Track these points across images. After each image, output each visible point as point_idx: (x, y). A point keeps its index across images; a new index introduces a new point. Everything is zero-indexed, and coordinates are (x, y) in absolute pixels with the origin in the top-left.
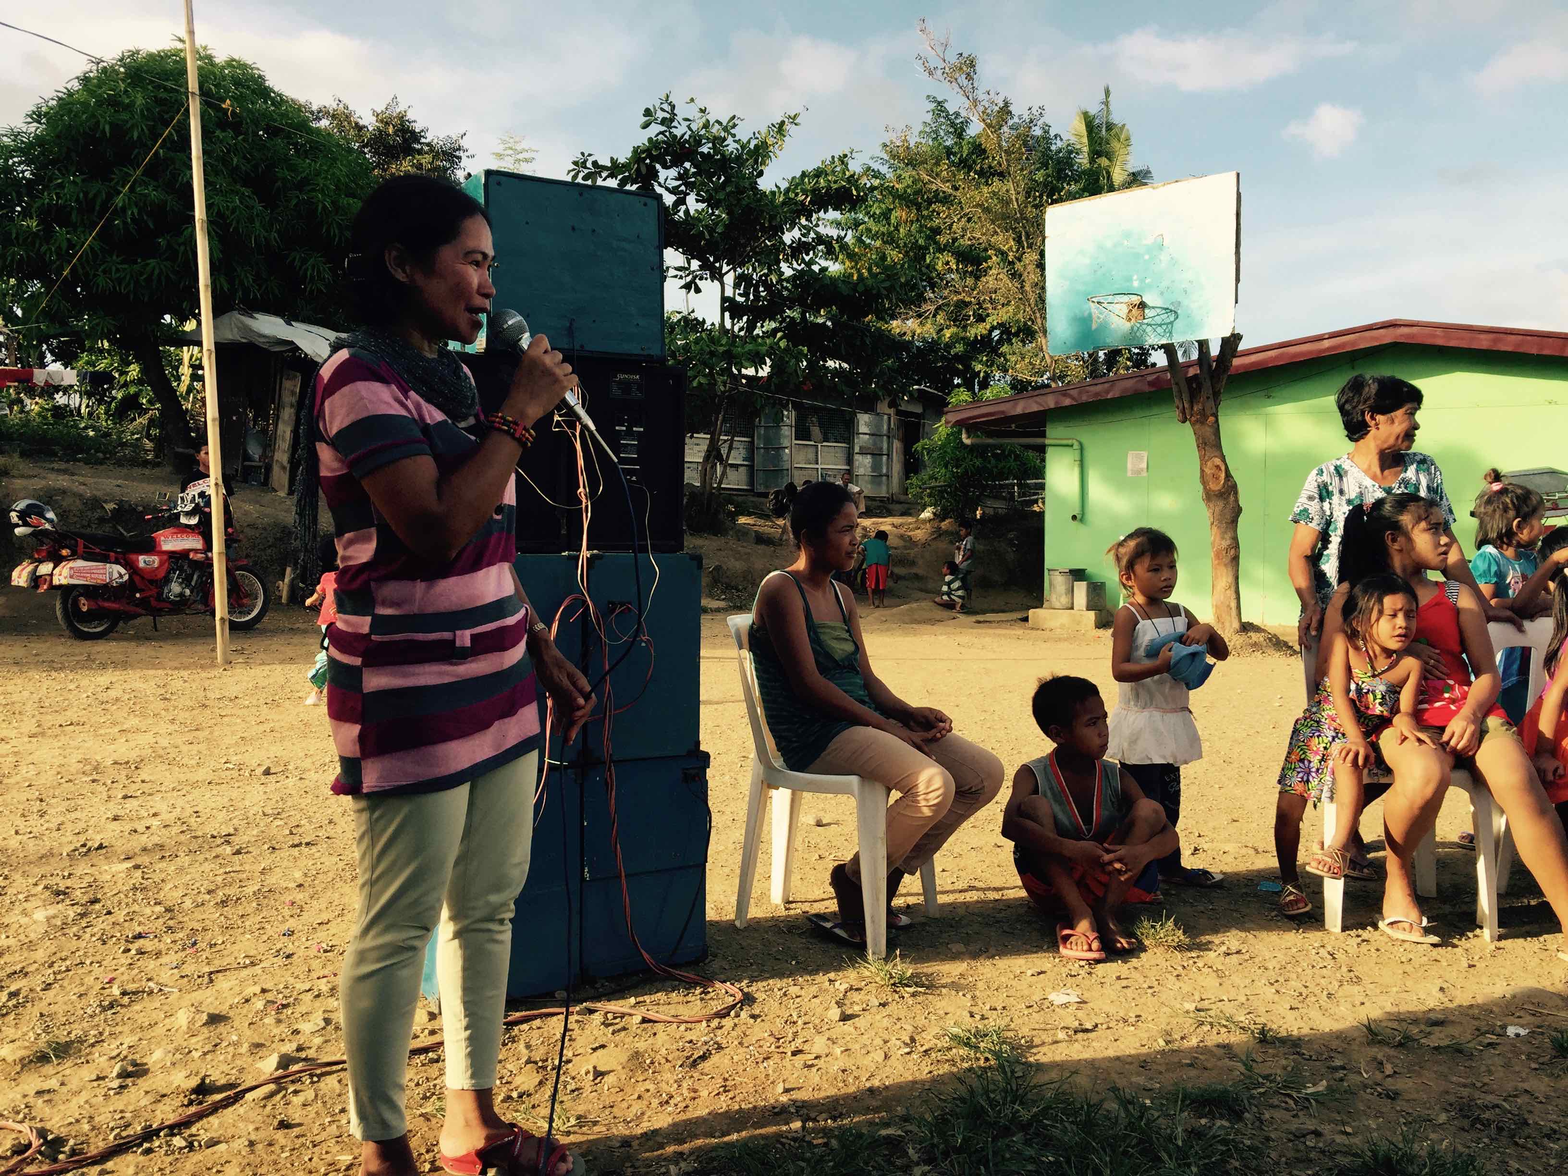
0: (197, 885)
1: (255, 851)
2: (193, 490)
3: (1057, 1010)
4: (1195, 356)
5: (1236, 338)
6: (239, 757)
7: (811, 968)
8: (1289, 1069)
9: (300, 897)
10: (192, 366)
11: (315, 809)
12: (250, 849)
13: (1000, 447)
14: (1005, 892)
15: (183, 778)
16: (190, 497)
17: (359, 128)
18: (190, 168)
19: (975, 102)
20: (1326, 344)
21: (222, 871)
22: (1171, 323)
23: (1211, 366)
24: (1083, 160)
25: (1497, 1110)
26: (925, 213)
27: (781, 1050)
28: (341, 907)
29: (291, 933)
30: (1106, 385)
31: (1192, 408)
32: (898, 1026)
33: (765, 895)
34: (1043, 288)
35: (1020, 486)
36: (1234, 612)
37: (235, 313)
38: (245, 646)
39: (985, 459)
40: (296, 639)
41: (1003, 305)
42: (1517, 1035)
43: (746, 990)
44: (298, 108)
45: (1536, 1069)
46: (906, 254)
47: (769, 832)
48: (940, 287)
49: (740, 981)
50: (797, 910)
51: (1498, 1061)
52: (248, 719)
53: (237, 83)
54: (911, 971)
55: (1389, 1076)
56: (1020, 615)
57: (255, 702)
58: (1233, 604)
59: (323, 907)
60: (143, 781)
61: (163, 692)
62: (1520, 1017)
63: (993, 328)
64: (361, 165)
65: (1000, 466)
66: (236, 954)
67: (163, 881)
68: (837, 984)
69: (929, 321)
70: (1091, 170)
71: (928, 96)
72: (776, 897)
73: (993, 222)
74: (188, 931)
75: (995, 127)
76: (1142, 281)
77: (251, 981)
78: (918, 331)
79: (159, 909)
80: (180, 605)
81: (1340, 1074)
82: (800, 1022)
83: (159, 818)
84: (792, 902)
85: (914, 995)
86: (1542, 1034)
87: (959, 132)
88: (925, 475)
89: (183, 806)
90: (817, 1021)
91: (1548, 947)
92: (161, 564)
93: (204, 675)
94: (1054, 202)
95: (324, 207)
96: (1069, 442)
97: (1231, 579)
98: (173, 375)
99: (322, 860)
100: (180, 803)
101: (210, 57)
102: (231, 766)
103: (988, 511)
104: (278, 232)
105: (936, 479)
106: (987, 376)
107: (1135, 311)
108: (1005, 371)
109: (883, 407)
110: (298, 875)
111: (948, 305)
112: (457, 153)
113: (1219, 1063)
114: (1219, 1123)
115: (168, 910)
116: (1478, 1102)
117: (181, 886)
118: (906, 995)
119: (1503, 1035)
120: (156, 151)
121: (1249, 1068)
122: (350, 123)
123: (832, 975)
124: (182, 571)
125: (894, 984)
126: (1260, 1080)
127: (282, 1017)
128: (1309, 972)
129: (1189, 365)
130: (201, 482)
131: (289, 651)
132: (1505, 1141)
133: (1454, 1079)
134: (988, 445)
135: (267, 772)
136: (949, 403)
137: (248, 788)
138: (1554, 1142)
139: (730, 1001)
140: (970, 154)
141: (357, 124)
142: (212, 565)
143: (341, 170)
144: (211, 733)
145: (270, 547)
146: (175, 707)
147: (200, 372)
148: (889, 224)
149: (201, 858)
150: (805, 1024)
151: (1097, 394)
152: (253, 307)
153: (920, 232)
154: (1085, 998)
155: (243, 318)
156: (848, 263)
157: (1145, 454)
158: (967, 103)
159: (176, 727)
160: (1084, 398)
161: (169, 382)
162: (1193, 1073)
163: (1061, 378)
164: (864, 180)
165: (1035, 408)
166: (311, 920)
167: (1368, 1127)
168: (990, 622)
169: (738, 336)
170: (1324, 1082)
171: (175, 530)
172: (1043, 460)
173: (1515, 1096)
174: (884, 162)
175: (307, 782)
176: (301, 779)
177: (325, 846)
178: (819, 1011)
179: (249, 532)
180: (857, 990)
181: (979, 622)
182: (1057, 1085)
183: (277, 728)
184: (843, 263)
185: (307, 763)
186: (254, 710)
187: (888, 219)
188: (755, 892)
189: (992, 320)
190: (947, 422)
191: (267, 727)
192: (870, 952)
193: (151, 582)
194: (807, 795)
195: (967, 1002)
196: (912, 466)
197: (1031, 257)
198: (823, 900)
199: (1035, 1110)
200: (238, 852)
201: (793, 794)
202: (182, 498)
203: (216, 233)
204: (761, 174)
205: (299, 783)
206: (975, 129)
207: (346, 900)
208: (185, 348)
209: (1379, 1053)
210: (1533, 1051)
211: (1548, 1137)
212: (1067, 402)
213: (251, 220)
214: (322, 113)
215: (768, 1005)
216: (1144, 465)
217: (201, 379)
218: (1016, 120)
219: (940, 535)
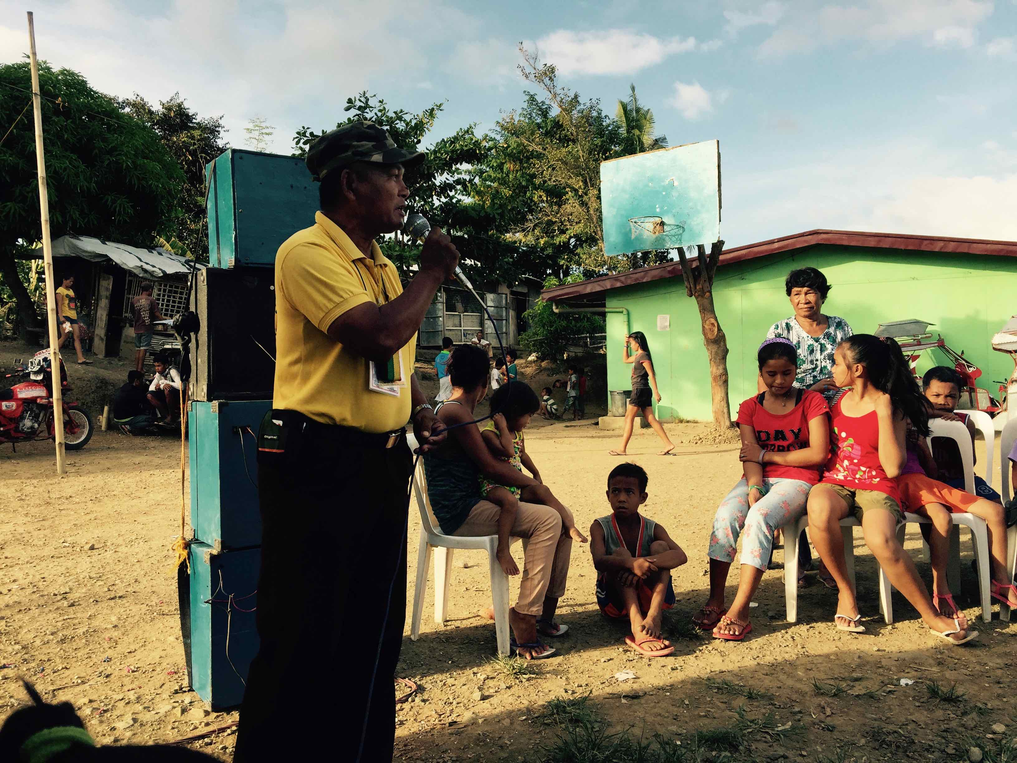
0: (44, 629)
1: (84, 604)
2: (39, 357)
3: (621, 684)
4: (695, 253)
5: (721, 243)
6: (73, 538)
7: (460, 666)
8: (767, 715)
9: (115, 634)
10: (37, 273)
11: (125, 572)
12: (81, 602)
13: (579, 313)
14: (587, 606)
15: (34, 554)
16: (37, 362)
17: (151, 113)
18: (34, 141)
19: (555, 95)
20: (776, 245)
21: (61, 618)
22: (681, 234)
23: (706, 261)
24: (623, 131)
25: (896, 735)
26: (525, 165)
27: (442, 722)
28: (144, 640)
29: (109, 660)
30: (642, 274)
31: (696, 288)
32: (519, 702)
33: (430, 617)
34: (601, 212)
35: (591, 338)
36: (726, 415)
37: (67, 237)
38: (76, 461)
39: (569, 321)
40: (112, 454)
41: (576, 223)
42: (907, 685)
43: (419, 683)
44: (110, 101)
45: (919, 706)
46: (514, 191)
47: (433, 574)
48: (536, 212)
49: (414, 677)
50: (452, 626)
51: (896, 702)
52: (79, 511)
53: (68, 84)
54: (526, 664)
55: (828, 716)
56: (593, 421)
57: (83, 499)
58: (725, 410)
59: (131, 640)
60: (6, 558)
61: (19, 494)
62: (908, 673)
63: (571, 237)
64: (151, 137)
65: (578, 325)
66: (71, 676)
67: (20, 627)
68: (479, 675)
69: (530, 233)
70: (628, 137)
71: (525, 92)
72: (438, 618)
73: (569, 171)
74: (38, 662)
75: (568, 111)
76: (661, 208)
77: (82, 695)
78: (523, 240)
79: (17, 647)
80: (32, 434)
81: (798, 717)
82: (455, 703)
83: (17, 583)
84: (448, 621)
85: (528, 680)
86: (922, 683)
87: (544, 113)
88: (530, 332)
89: (34, 574)
90: (466, 702)
91: (924, 626)
92: (18, 407)
93: (48, 482)
94: (606, 159)
95: (127, 165)
96: (621, 310)
97: (723, 395)
98: (25, 278)
99: (130, 608)
100: (32, 572)
101: (49, 69)
102: (67, 545)
103: (571, 354)
104: (96, 183)
105: (537, 335)
106: (568, 268)
107: (658, 227)
108: (580, 265)
109: (504, 289)
110: (114, 619)
111: (541, 223)
112: (217, 129)
113: (723, 714)
114: (723, 754)
115: (24, 648)
116: (884, 730)
117: (33, 631)
118: (524, 680)
119: (899, 685)
120: (12, 131)
121: (742, 716)
122: (144, 109)
123: (475, 669)
124: (32, 411)
125: (515, 673)
126: (749, 723)
127: (104, 719)
128: (778, 649)
129: (693, 260)
130: (44, 351)
131: (107, 464)
132: (900, 754)
133: (869, 716)
134: (569, 313)
135: (92, 548)
136: (544, 286)
137: (79, 560)
138: (931, 754)
139: (408, 691)
140: (552, 128)
141: (149, 110)
142: (52, 407)
143: (138, 142)
144: (53, 522)
145: (93, 392)
146: (28, 505)
147: (43, 276)
148: (502, 172)
149: (47, 610)
150: (458, 703)
151: (637, 279)
152: (79, 232)
153: (522, 177)
154: (638, 675)
155: (72, 240)
156: (477, 197)
157: (668, 316)
158: (550, 96)
159: (29, 519)
160: (629, 282)
161: (22, 284)
162: (706, 721)
163: (615, 268)
164: (484, 144)
165: (598, 289)
166: (123, 650)
167: (816, 751)
168: (574, 426)
169: (407, 245)
170: (790, 723)
171: (27, 384)
172: (605, 321)
173: (907, 725)
174: (498, 133)
175: (120, 554)
176: (116, 552)
177: (132, 598)
178: (467, 694)
179: (79, 383)
180: (492, 678)
181: (567, 426)
182: (621, 735)
183: (99, 517)
184: (474, 197)
185: (120, 541)
186: (83, 505)
187: (502, 169)
188: (424, 615)
189: (571, 232)
190: (543, 299)
191: (92, 516)
192: (500, 652)
193: (11, 419)
194: (456, 551)
195: (563, 682)
196: (522, 326)
197: (593, 192)
198: (469, 618)
199: (607, 753)
200: (72, 605)
201: (448, 549)
202: (32, 362)
203: (53, 184)
204: (419, 142)
205: (115, 555)
206: (555, 111)
207: (147, 635)
208: (33, 261)
209: (822, 701)
210: (917, 694)
211: (927, 750)
212: (618, 285)
213: (77, 175)
214: (127, 103)
215: (433, 692)
216: (668, 324)
217: (43, 280)
218: (582, 107)
219: (541, 371)
